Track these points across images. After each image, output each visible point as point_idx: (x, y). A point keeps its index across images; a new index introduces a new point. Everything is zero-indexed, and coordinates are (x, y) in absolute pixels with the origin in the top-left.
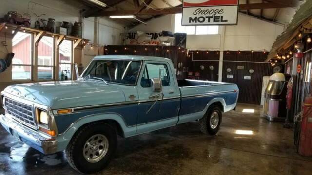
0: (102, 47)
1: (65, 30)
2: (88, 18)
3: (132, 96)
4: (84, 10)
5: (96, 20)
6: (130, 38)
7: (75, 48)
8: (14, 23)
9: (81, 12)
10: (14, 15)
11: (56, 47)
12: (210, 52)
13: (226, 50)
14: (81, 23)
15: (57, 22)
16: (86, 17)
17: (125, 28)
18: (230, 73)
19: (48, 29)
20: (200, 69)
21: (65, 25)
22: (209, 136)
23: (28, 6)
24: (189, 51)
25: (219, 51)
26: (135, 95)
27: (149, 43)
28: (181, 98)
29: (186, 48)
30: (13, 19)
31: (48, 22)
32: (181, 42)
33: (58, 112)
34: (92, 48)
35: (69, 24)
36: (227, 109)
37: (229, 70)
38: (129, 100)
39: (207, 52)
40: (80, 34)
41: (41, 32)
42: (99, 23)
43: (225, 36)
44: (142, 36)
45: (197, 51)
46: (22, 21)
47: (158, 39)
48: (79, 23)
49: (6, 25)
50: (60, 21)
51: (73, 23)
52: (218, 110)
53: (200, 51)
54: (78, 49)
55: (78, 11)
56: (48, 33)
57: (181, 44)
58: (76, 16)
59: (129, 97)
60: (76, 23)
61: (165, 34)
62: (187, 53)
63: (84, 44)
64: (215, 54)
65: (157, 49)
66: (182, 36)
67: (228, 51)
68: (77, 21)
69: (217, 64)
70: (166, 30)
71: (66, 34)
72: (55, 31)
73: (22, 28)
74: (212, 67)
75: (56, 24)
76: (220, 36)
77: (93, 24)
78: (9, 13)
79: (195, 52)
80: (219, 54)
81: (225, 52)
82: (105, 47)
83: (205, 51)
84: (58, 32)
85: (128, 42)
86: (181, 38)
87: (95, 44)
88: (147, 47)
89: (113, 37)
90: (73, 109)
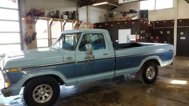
0: (92, 25)
1: (67, 16)
2: (81, 8)
3: (69, 58)
4: (79, 3)
5: (87, 8)
6: (111, 17)
7: (74, 27)
8: (35, 15)
9: (77, 4)
10: (35, 11)
11: (63, 27)
12: (167, 21)
13: (179, 18)
14: (77, 11)
15: (62, 12)
16: (80, 7)
17: (108, 11)
18: (183, 36)
19: (56, 16)
20: (160, 34)
21: (67, 13)
22: (146, 85)
23: (44, 4)
24: (151, 22)
25: (174, 20)
26: (72, 57)
27: (121, 19)
28: (115, 57)
29: (148, 20)
30: (34, 13)
31: (56, 12)
32: (144, 16)
33: (9, 71)
34: (86, 26)
35: (69, 13)
36: (163, 64)
37: (182, 33)
38: (66, 61)
39: (165, 22)
40: (77, 18)
41: (52, 19)
42: (90, 10)
43: (178, 8)
44: (116, 15)
45: (157, 21)
46: (39, 14)
47: (127, 16)
48: (76, 11)
49: (30, 17)
50: (64, 11)
51: (72, 12)
52: (153, 65)
53: (159, 21)
54: (76, 27)
55: (75, 3)
56: (55, 19)
57: (144, 17)
58: (75, 7)
59: (67, 59)
60: (74, 12)
61: (132, 12)
62: (149, 23)
63: (80, 24)
64: (170, 23)
65: (126, 22)
66: (145, 11)
67: (181, 19)
68: (75, 10)
69: (173, 29)
70: (132, 9)
71: (67, 19)
72: (60, 17)
73: (39, 17)
74: (168, 32)
75: (61, 13)
76: (174, 9)
77: (86, 11)
78: (32, 10)
79: (155, 22)
80: (174, 22)
81: (178, 20)
82: (95, 24)
83: (163, 21)
84: (62, 18)
85: (110, 20)
86: (144, 13)
87: (88, 23)
88: (119, 21)
89: (100, 17)
90: (20, 68)
